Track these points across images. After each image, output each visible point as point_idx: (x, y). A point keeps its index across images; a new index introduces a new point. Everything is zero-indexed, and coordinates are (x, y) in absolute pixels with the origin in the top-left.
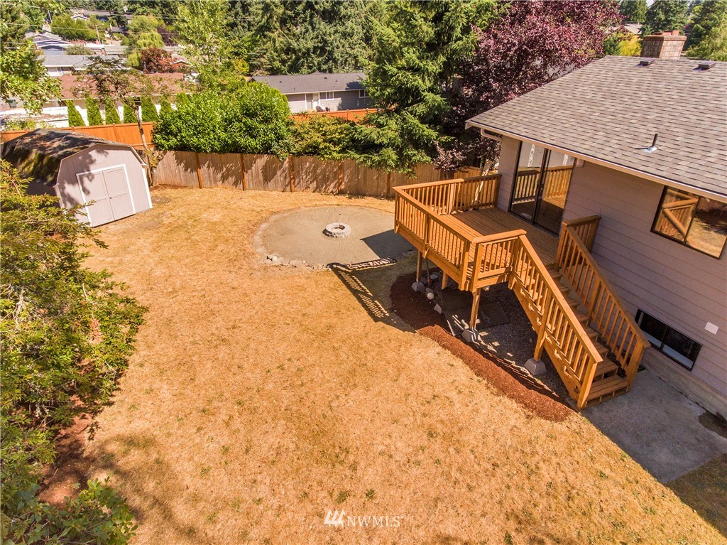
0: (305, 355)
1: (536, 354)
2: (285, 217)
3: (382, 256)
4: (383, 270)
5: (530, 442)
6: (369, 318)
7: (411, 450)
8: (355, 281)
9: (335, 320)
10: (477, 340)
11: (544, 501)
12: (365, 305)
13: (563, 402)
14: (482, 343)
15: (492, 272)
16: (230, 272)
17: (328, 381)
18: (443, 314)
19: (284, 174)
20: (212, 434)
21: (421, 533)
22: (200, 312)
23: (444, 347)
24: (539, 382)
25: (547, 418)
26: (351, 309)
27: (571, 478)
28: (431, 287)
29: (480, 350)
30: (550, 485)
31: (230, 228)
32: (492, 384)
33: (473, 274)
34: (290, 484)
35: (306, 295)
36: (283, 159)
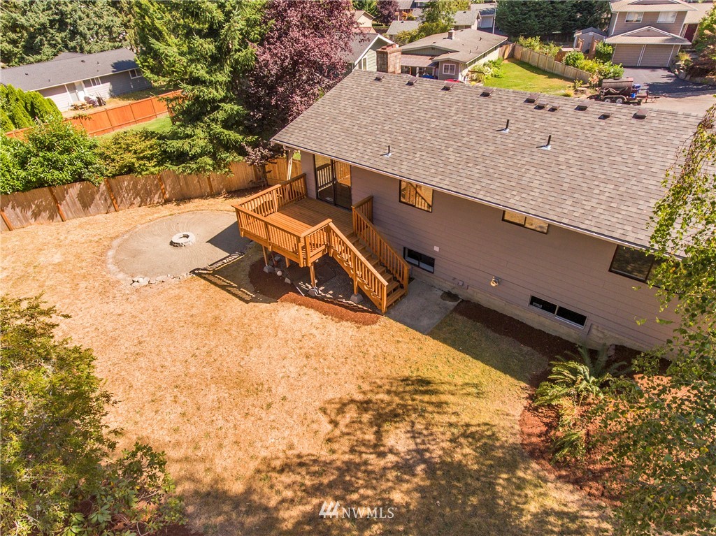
0: (207, 342)
1: (355, 291)
2: (127, 240)
3: (231, 252)
4: (237, 263)
5: (362, 340)
6: (241, 302)
7: (299, 369)
8: (219, 278)
9: (217, 312)
10: (319, 294)
11: (373, 365)
12: (234, 295)
13: (375, 313)
14: (323, 294)
15: (318, 250)
16: (107, 303)
17: (232, 352)
18: (292, 284)
19: (103, 197)
20: (168, 410)
21: (317, 403)
22: (102, 341)
23: (300, 305)
24: (360, 306)
25: (368, 325)
26: (225, 300)
27: (384, 349)
28: (277, 267)
29: (322, 299)
30: (375, 356)
31: (79, 265)
32: (335, 317)
33: (307, 255)
34: (235, 413)
35: (185, 301)
36: (99, 183)
